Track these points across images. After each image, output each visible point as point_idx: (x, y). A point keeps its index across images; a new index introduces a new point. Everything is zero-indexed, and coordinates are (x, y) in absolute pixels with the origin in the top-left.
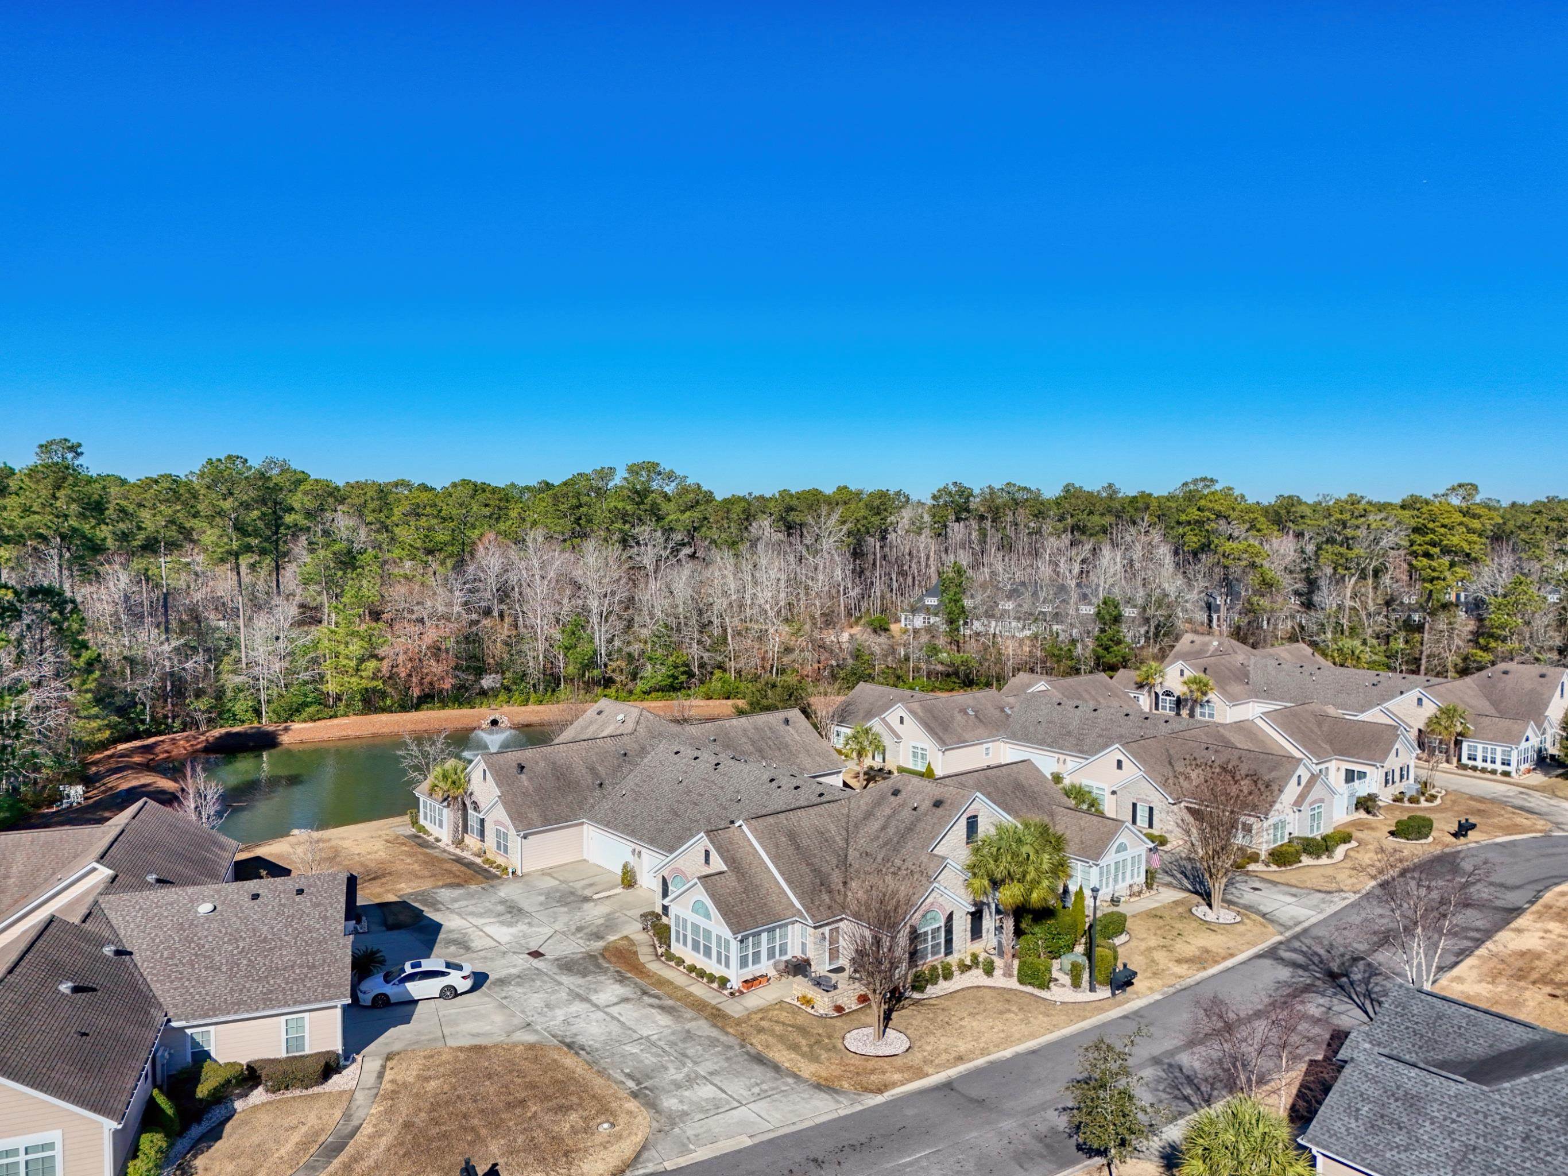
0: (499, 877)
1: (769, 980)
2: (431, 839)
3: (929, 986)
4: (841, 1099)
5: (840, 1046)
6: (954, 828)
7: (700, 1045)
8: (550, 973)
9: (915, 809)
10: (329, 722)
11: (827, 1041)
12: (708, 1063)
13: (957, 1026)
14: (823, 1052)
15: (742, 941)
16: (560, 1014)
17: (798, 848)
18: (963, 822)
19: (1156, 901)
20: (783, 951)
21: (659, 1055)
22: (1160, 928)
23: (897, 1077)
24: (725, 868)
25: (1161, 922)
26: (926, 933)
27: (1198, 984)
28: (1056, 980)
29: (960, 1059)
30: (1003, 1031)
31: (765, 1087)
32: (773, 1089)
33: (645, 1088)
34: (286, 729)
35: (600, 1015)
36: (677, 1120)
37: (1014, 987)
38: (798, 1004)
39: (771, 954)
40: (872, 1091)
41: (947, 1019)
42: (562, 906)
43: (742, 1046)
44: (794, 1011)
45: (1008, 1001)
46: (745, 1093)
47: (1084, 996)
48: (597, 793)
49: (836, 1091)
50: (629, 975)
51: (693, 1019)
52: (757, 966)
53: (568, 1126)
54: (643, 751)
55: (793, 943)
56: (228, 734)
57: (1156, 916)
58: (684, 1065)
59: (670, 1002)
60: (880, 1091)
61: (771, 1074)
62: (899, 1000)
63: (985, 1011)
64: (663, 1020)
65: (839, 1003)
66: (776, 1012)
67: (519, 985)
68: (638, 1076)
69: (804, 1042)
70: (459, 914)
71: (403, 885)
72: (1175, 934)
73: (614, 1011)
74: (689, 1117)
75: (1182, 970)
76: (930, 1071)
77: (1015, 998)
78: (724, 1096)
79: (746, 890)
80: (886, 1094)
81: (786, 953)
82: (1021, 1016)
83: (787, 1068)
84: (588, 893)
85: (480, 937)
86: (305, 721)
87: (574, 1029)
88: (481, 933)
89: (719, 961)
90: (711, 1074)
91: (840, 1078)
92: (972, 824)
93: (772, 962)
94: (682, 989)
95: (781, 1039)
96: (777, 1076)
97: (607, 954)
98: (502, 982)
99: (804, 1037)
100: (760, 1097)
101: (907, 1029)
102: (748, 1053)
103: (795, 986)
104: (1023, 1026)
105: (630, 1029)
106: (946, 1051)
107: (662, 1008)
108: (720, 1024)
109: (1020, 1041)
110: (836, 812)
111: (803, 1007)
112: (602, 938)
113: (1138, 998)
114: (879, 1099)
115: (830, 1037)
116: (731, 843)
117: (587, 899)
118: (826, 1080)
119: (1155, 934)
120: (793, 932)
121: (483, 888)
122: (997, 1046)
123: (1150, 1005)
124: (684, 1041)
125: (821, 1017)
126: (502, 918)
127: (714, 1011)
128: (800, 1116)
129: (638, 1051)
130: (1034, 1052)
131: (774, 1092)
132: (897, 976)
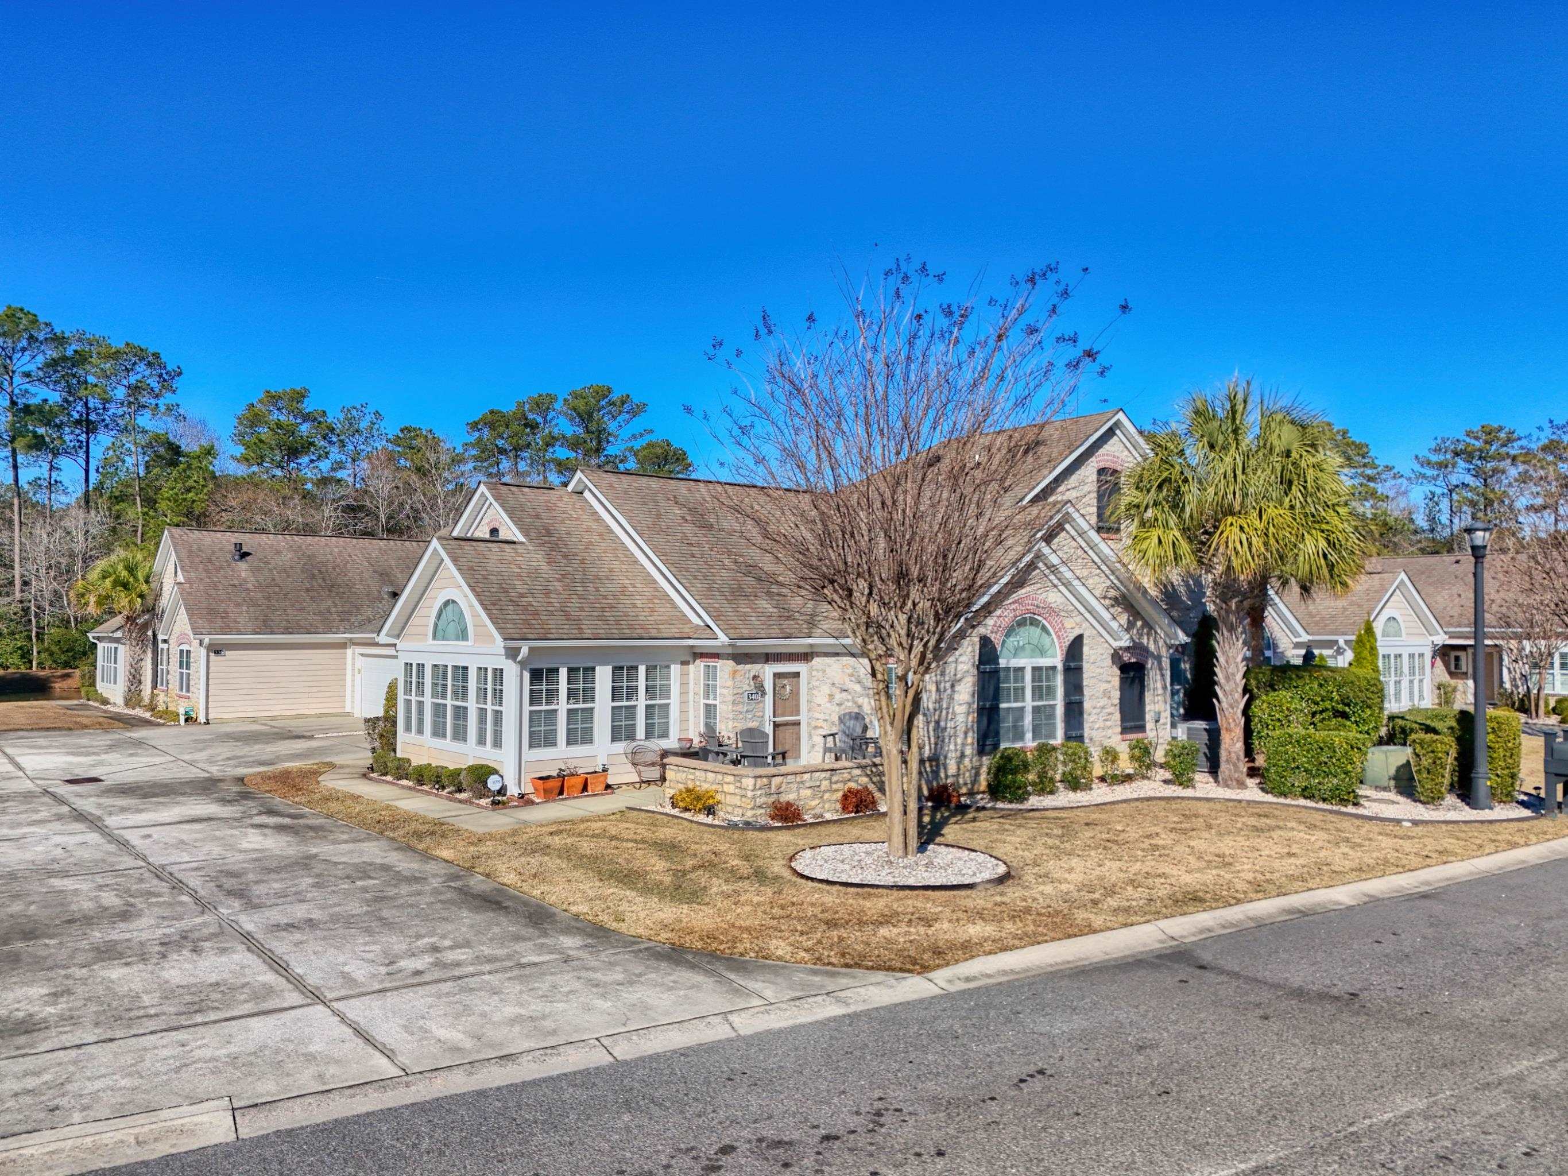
0: (154, 724)
1: (611, 788)
2: (101, 705)
3: (1034, 795)
4: (754, 985)
6: (1073, 482)
7: (318, 876)
8: (72, 797)
11: (736, 863)
12: (300, 909)
13: (1145, 846)
14: (716, 882)
15: (536, 674)
18: (1090, 472)
21: (150, 894)
24: (523, 540)
26: (1019, 671)
28: (1367, 796)
29: (1191, 901)
30: (1293, 856)
32: (490, 960)
35: (88, 837)
37: (1254, 801)
38: (672, 810)
39: (621, 732)
40: (884, 967)
41: (1106, 836)
42: (239, 742)
43: (455, 878)
44: (656, 821)
45: (1266, 815)
46: (363, 971)
48: (385, 604)
49: (739, 966)
50: (266, 795)
51: (354, 841)
52: (579, 750)
55: (683, 712)
58: (207, 909)
59: (317, 821)
61: (508, 927)
62: (961, 809)
63: (1209, 827)
64: (259, 841)
65: (785, 798)
69: (661, 866)
73: (135, 834)
79: (565, 577)
80: (941, 975)
81: (665, 735)
82: (1323, 835)
83: (576, 915)
84: (311, 733)
88: (5, 761)
89: (481, 741)
91: (761, 934)
92: (1109, 480)
93: (621, 746)
94: (372, 803)
95: (591, 862)
97: (248, 779)
99: (665, 858)
100: (414, 981)
101: (991, 847)
102: (462, 891)
104: (1346, 850)
105: (135, 854)
106: (1133, 883)
108: (420, 846)
111: (685, 815)
112: (272, 764)
114: (914, 987)
115: (747, 857)
116: (548, 510)
117: (299, 738)
120: (684, 684)
121: (107, 731)
122: (1298, 881)
124: (274, 870)
125: (732, 826)
127: (426, 827)
129: (85, 887)
131: (488, 967)
132: (952, 769)
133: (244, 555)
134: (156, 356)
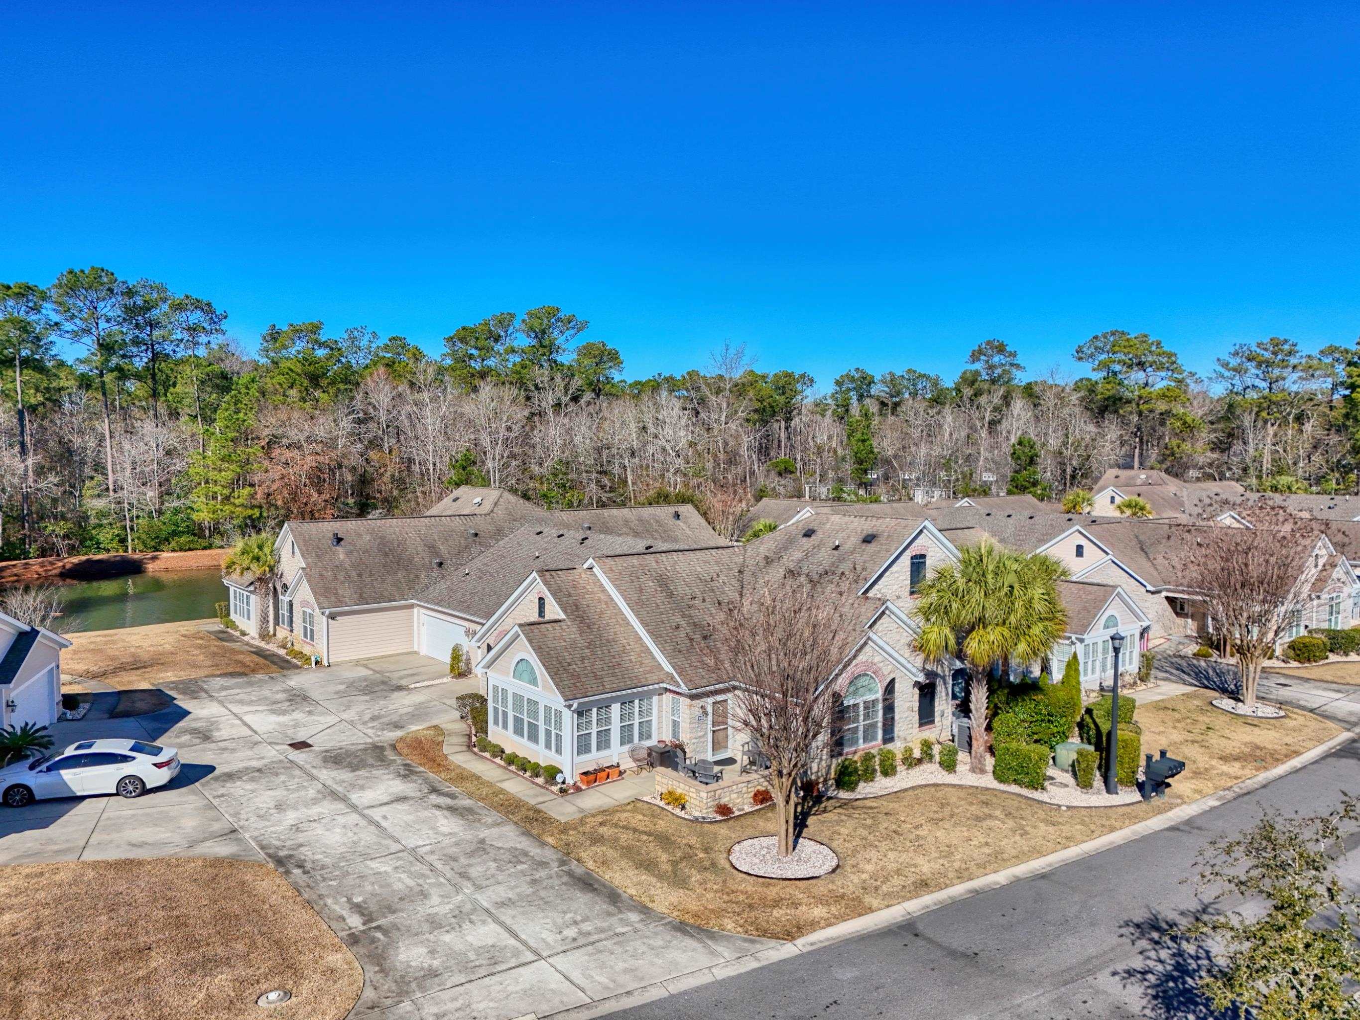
0: (297, 667)
1: (621, 773)
2: (237, 634)
3: (862, 785)
4: (720, 949)
5: (722, 862)
6: (894, 568)
7: (495, 860)
8: (308, 766)
9: (837, 548)
10: (200, 553)
11: (701, 855)
12: (500, 889)
13: (912, 837)
14: (694, 872)
15: (580, 714)
16: (291, 817)
17: (671, 595)
18: (905, 562)
19: (1160, 694)
20: (645, 735)
21: (423, 876)
22: (1179, 721)
23: (819, 912)
24: (562, 616)
25: (1177, 715)
26: (856, 706)
27: (1264, 786)
28: (1052, 778)
29: (923, 885)
30: (987, 844)
31: (587, 927)
32: (602, 931)
33: (378, 928)
34: (154, 558)
35: (354, 818)
36: (414, 985)
37: (989, 786)
38: (662, 804)
39: (626, 738)
40: (775, 936)
41: (894, 827)
42: (365, 694)
43: (562, 863)
44: (654, 813)
45: (986, 804)
46: (551, 938)
47: (1098, 797)
48: (435, 573)
49: (712, 936)
50: (421, 769)
51: (497, 824)
52: (604, 753)
53: (201, 996)
54: (499, 533)
55: (660, 722)
56: (88, 561)
57: (1166, 708)
58: (458, 889)
59: (467, 802)
60: (789, 935)
61: (602, 905)
62: (818, 800)
63: (952, 816)
64: (447, 824)
65: (724, 801)
66: (626, 815)
67: (252, 780)
68: (373, 907)
69: (664, 857)
70: (221, 703)
71: (169, 674)
72: (1204, 727)
73: (376, 814)
74: (436, 980)
75: (1234, 768)
76: (875, 903)
77: (994, 800)
78: (512, 942)
79: (590, 645)
80: (800, 942)
81: (649, 737)
82: (1011, 823)
83: (631, 896)
84: (404, 682)
85: (233, 726)
86: (173, 551)
87: (301, 838)
88: (238, 722)
89: (548, 746)
90: (502, 904)
91: (719, 913)
92: (918, 563)
93: (627, 747)
94: (489, 784)
95: (628, 852)
96: (612, 909)
97: (398, 746)
98: (230, 776)
99: (665, 849)
100: (575, 945)
101: (831, 839)
102: (570, 874)
103: (658, 778)
104: (1018, 838)
105: (392, 837)
106: (898, 872)
107: (451, 809)
108: (535, 832)
109: (1019, 858)
110: (726, 560)
111: (669, 808)
112: (402, 727)
113: (1184, 803)
114: (788, 950)
115: (706, 850)
116: (575, 587)
117: (400, 688)
118: (696, 916)
119: (1175, 728)
120: (660, 706)
121: (272, 678)
122: (982, 866)
123: (1205, 813)
124: (471, 854)
125: (696, 820)
126: (275, 706)
127: (531, 813)
128: (642, 979)
129: (388, 869)
130: (1043, 876)
131: (602, 936)
132: (815, 769)
133: (339, 540)
134: (209, 305)
